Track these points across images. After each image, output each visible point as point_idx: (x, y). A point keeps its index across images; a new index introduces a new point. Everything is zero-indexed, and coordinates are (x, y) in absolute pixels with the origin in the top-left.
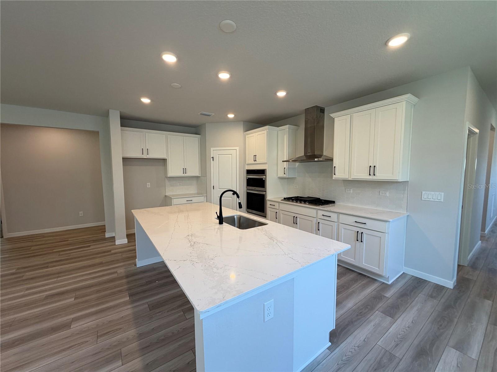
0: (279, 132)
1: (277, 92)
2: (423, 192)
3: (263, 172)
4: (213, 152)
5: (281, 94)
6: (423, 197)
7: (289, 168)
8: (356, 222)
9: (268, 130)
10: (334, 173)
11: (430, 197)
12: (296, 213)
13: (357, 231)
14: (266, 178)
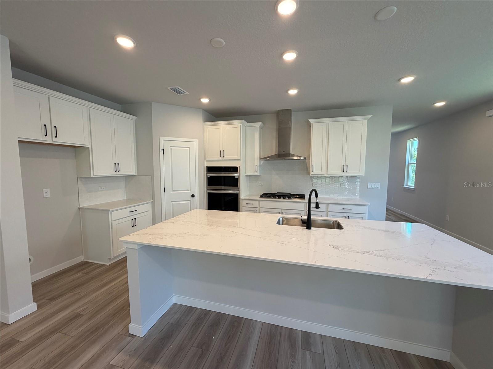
0: (247, 128)
1: (290, 89)
2: (369, 183)
3: (235, 169)
4: (164, 142)
5: (293, 92)
7: (260, 166)
8: (343, 209)
9: (241, 125)
10: (312, 171)
11: (373, 186)
12: (282, 209)
13: (344, 216)
14: (239, 176)
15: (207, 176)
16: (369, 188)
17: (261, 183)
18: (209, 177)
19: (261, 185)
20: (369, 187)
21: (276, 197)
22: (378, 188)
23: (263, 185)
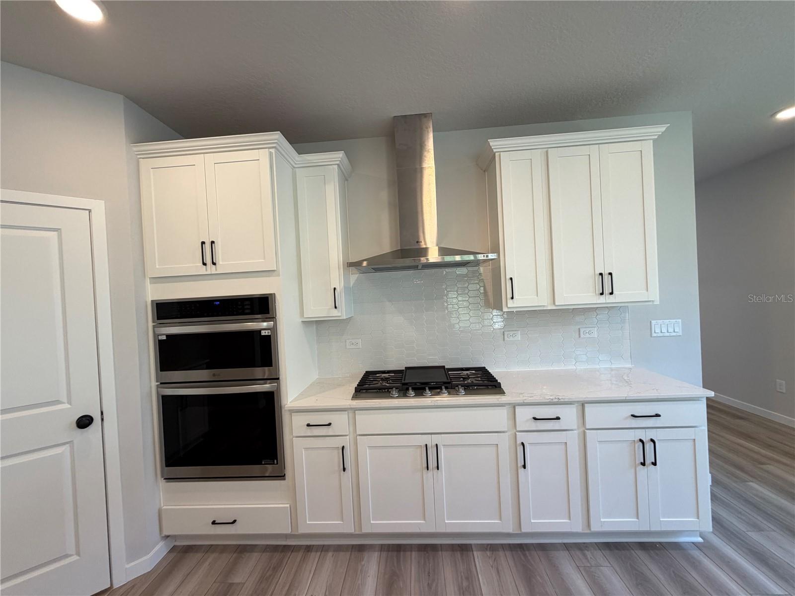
2: (652, 321)
6: (653, 331)
7: (347, 288)
8: (633, 416)
9: (273, 151)
10: (509, 296)
11: (664, 330)
12: (431, 434)
13: (637, 439)
14: (274, 329)
15: (156, 335)
16: (654, 335)
17: (353, 341)
18: (164, 338)
19: (353, 347)
20: (655, 333)
21: (407, 389)
22: (678, 334)
23: (361, 347)
